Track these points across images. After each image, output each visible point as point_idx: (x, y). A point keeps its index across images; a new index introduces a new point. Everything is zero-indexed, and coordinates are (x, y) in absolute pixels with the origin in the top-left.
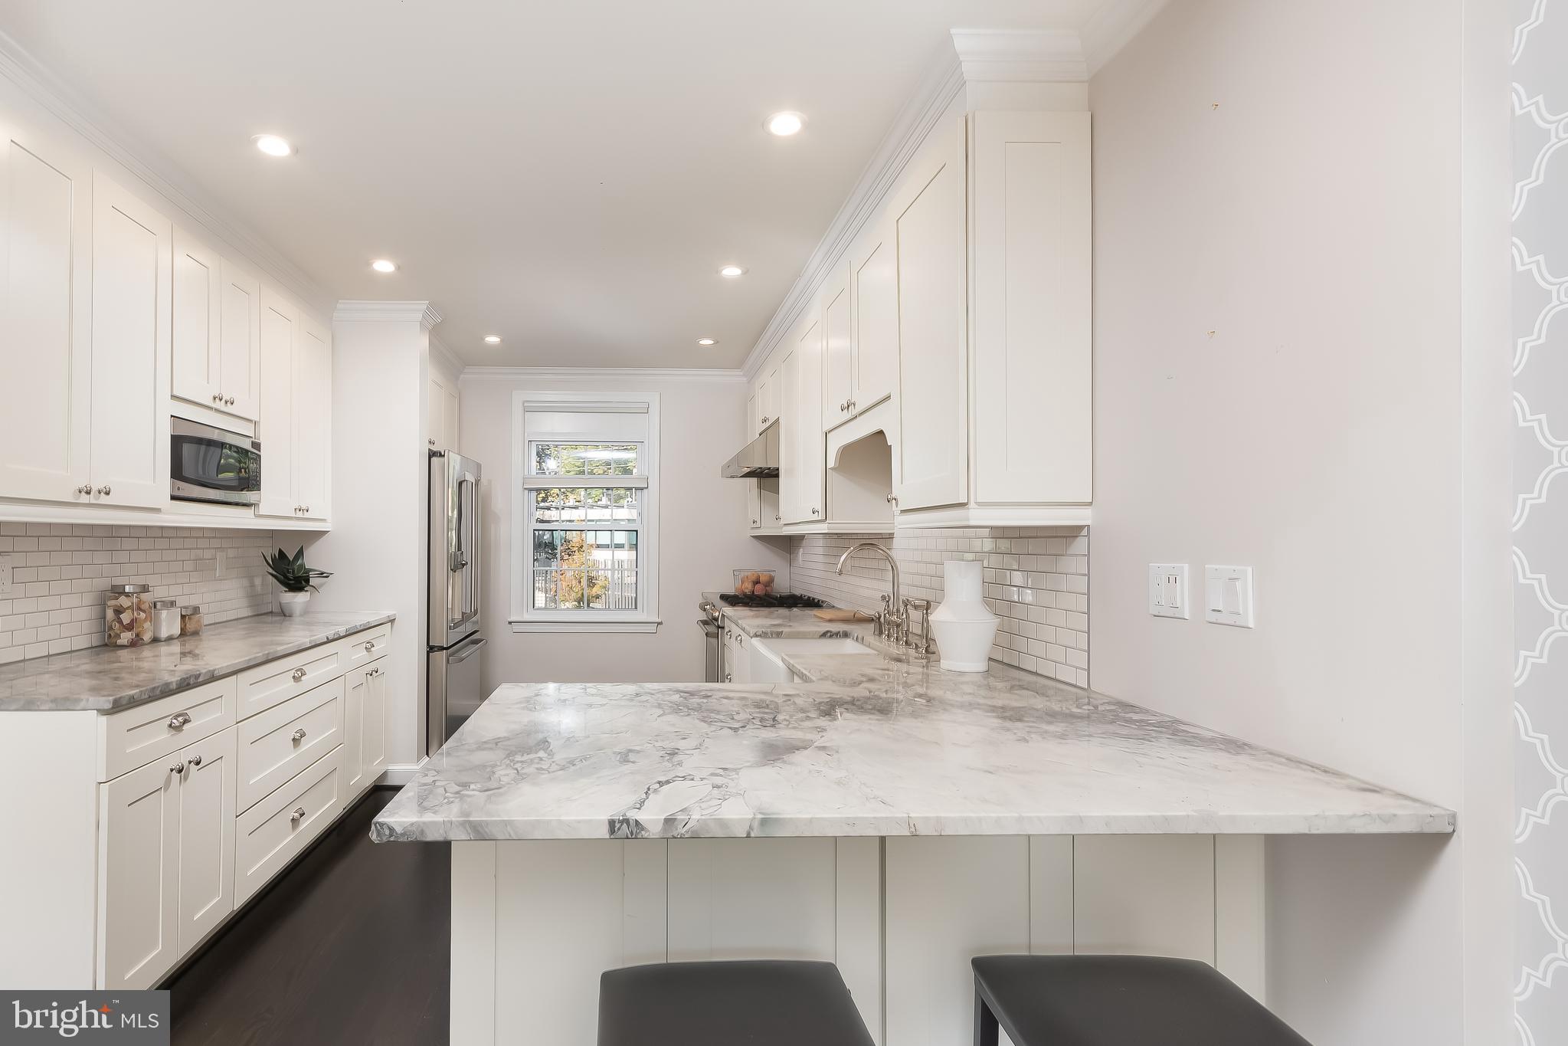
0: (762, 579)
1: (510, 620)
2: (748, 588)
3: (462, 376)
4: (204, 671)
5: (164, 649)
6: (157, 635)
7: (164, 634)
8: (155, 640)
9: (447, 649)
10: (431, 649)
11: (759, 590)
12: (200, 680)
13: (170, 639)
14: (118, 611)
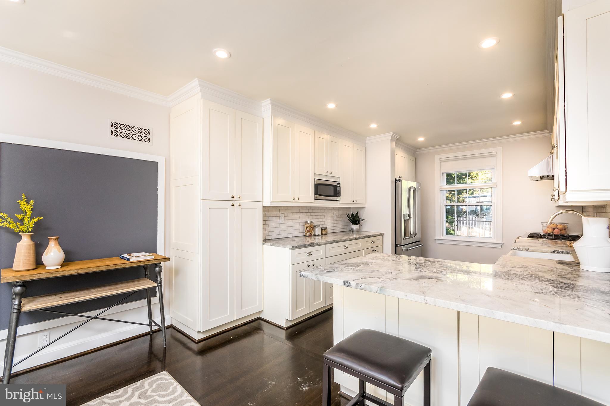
0: (559, 227)
1: (435, 238)
2: (550, 231)
3: (416, 153)
4: (315, 243)
5: (317, 237)
6: (316, 234)
7: (317, 234)
8: (315, 235)
9: (402, 246)
10: (396, 245)
11: (556, 232)
12: (314, 245)
13: (318, 235)
14: (307, 227)
